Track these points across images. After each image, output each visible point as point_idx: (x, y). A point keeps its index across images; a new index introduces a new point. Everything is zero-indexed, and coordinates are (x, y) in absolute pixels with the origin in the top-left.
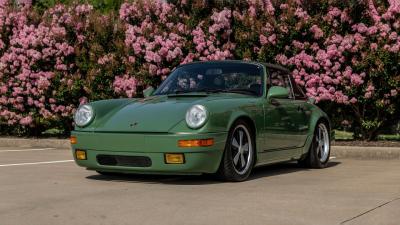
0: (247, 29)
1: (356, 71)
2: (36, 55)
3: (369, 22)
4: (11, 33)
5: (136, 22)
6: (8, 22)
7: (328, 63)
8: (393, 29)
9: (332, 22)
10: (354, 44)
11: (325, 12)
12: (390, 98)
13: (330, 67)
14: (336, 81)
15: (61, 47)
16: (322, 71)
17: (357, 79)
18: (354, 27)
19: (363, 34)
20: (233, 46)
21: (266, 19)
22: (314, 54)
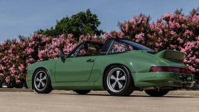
0: (152, 41)
1: (197, 57)
4: (63, 47)
6: (62, 42)
9: (187, 36)
13: (187, 56)
14: (189, 61)
17: (198, 60)
18: (196, 38)
21: (159, 36)
22: (180, 50)
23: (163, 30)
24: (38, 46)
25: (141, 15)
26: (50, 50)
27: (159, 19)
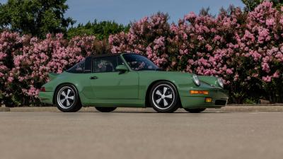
0: (174, 46)
1: (229, 67)
2: (65, 62)
3: (235, 42)
4: (52, 51)
5: (117, 44)
6: (50, 45)
7: (215, 63)
8: (247, 45)
9: (216, 42)
10: (227, 53)
11: (213, 37)
12: (247, 81)
13: (216, 65)
14: (218, 72)
15: (78, 58)
16: (212, 67)
17: (229, 71)
18: (227, 45)
19: (232, 48)
20: (167, 56)
21: (183, 41)
22: (208, 59)
23: (188, 34)
24: (11, 49)
25: (159, 14)
26: (31, 55)
27: (182, 19)
